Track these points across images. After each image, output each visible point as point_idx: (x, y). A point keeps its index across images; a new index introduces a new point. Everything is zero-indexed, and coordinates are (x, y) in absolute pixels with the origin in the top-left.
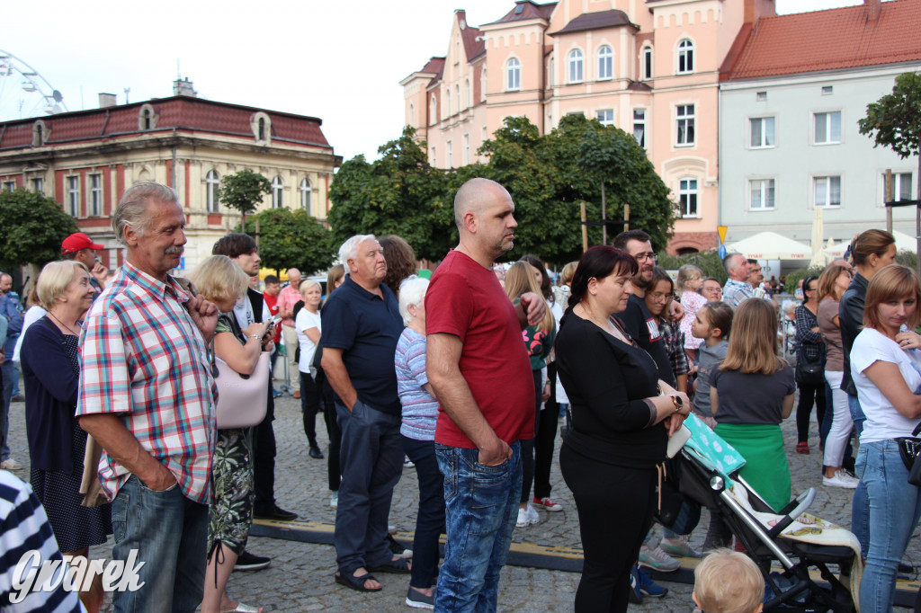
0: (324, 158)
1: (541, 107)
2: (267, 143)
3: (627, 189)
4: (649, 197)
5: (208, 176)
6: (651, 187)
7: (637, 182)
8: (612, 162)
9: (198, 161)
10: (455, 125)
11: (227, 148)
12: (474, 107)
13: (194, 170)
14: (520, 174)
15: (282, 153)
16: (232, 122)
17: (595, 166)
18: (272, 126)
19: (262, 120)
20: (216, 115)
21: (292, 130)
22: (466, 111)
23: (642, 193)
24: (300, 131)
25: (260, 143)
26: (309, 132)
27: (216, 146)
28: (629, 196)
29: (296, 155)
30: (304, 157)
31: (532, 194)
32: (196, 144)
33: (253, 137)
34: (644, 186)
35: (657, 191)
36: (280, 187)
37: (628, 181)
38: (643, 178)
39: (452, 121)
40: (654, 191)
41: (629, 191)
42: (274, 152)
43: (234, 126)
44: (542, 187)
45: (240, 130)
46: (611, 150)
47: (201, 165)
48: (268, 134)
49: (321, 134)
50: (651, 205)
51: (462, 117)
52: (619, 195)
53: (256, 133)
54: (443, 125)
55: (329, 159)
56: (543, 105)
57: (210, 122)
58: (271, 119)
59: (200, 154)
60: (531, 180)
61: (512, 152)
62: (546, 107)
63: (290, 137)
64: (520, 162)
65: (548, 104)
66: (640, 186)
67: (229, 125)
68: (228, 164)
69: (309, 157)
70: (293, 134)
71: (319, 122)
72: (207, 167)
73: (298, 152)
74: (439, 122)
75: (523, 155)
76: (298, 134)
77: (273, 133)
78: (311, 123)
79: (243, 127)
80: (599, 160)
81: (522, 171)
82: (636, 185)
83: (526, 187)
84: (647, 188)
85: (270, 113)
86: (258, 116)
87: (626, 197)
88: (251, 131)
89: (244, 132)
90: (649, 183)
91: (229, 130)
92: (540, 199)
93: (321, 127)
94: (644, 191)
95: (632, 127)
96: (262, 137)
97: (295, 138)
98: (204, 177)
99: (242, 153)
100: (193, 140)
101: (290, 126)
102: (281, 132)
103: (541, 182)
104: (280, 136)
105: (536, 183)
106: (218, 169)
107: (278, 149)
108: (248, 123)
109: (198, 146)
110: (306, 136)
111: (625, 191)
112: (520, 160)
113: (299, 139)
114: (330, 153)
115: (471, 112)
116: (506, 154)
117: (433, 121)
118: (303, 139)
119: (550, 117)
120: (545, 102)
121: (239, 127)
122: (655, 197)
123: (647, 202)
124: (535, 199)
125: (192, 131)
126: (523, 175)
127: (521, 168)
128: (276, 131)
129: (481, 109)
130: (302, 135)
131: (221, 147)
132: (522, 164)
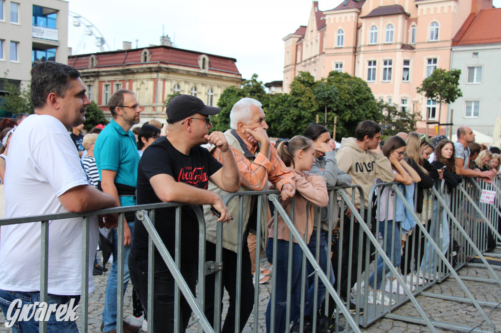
0: (236, 80)
1: (354, 56)
2: (206, 71)
3: (356, 108)
4: (367, 112)
5: (174, 87)
6: (369, 107)
7: (362, 105)
8: (329, 98)
9: (170, 79)
10: (309, 64)
11: (185, 73)
12: (319, 55)
13: (168, 84)
14: (302, 99)
15: (214, 77)
16: (188, 59)
17: (322, 99)
18: (209, 62)
19: (204, 59)
20: (180, 56)
21: (220, 64)
22: (315, 57)
23: (364, 110)
24: (224, 65)
25: (202, 71)
26: (229, 66)
27: (179, 72)
28: (356, 111)
29: (221, 78)
30: (225, 79)
31: (307, 109)
32: (169, 71)
33: (199, 68)
34: (365, 106)
35: (372, 109)
36: (212, 94)
37: (356, 104)
38: (365, 102)
39: (308, 62)
40: (370, 109)
41: (357, 108)
42: (210, 76)
43: (189, 62)
44: (312, 105)
45: (192, 64)
46: (329, 92)
47: (171, 81)
48: (207, 66)
49: (235, 67)
50: (368, 115)
51: (313, 60)
52: (351, 110)
53: (201, 65)
54: (303, 64)
55: (239, 80)
56: (355, 56)
57: (177, 59)
58: (209, 58)
59: (171, 76)
60: (307, 102)
61: (300, 88)
62: (357, 57)
63: (218, 68)
64: (303, 93)
65: (358, 55)
66: (363, 106)
67: (187, 61)
68: (185, 81)
69: (228, 79)
70: (220, 66)
71: (235, 60)
72: (174, 83)
73: (222, 76)
74: (301, 62)
75: (305, 90)
76: (223, 67)
77: (210, 66)
78: (230, 61)
79: (194, 62)
80: (323, 96)
81: (303, 98)
82: (361, 106)
83: (305, 105)
84: (367, 107)
85: (209, 55)
86: (202, 57)
87: (355, 112)
88: (198, 65)
89: (194, 65)
90: (368, 105)
91: (188, 63)
92: (312, 111)
93: (236, 63)
94: (365, 109)
95: (402, 69)
96: (203, 68)
97: (221, 69)
98: (173, 87)
99: (193, 76)
100: (167, 68)
101: (219, 62)
102: (213, 65)
103: (312, 103)
104: (213, 67)
105: (310, 103)
106: (180, 84)
107: (211, 75)
108: (197, 60)
109: (170, 72)
110: (227, 68)
111: (354, 109)
112: (303, 92)
113: (223, 69)
114: (239, 77)
115: (318, 57)
116: (297, 90)
117: (298, 61)
118: (225, 69)
119: (358, 62)
120: (356, 54)
121: (192, 62)
122: (371, 112)
123: (366, 114)
124: (309, 111)
125: (167, 64)
126: (304, 99)
127: (303, 96)
128: (211, 64)
129: (323, 56)
130: (225, 67)
131: (182, 72)
132: (304, 94)
